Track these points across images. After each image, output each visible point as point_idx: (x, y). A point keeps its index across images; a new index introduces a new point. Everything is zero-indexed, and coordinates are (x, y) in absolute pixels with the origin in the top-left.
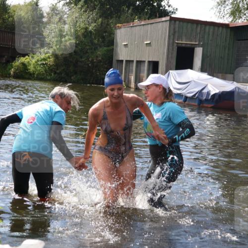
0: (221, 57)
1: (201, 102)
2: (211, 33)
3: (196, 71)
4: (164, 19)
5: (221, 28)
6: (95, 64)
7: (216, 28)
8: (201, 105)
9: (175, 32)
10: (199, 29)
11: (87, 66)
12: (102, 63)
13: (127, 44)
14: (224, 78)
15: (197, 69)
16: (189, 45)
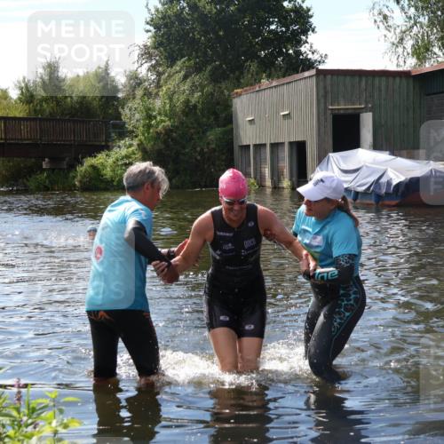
0: (404, 125)
1: (379, 197)
2: (383, 88)
3: (366, 149)
4: (307, 74)
5: (398, 80)
7: (391, 79)
8: (380, 203)
9: (326, 93)
10: (363, 83)
11: (194, 160)
12: (217, 154)
13: (253, 120)
14: (411, 157)
15: (368, 147)
16: (350, 111)
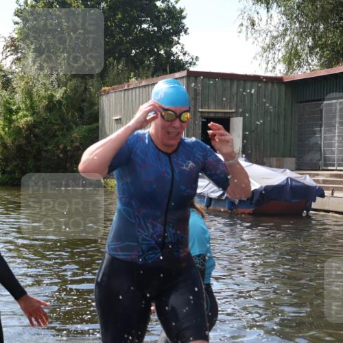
0: (275, 132)
4: (177, 75)
6: (69, 153)
7: (263, 85)
8: (234, 210)
9: (196, 95)
11: (56, 158)
13: (120, 119)
